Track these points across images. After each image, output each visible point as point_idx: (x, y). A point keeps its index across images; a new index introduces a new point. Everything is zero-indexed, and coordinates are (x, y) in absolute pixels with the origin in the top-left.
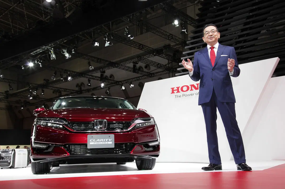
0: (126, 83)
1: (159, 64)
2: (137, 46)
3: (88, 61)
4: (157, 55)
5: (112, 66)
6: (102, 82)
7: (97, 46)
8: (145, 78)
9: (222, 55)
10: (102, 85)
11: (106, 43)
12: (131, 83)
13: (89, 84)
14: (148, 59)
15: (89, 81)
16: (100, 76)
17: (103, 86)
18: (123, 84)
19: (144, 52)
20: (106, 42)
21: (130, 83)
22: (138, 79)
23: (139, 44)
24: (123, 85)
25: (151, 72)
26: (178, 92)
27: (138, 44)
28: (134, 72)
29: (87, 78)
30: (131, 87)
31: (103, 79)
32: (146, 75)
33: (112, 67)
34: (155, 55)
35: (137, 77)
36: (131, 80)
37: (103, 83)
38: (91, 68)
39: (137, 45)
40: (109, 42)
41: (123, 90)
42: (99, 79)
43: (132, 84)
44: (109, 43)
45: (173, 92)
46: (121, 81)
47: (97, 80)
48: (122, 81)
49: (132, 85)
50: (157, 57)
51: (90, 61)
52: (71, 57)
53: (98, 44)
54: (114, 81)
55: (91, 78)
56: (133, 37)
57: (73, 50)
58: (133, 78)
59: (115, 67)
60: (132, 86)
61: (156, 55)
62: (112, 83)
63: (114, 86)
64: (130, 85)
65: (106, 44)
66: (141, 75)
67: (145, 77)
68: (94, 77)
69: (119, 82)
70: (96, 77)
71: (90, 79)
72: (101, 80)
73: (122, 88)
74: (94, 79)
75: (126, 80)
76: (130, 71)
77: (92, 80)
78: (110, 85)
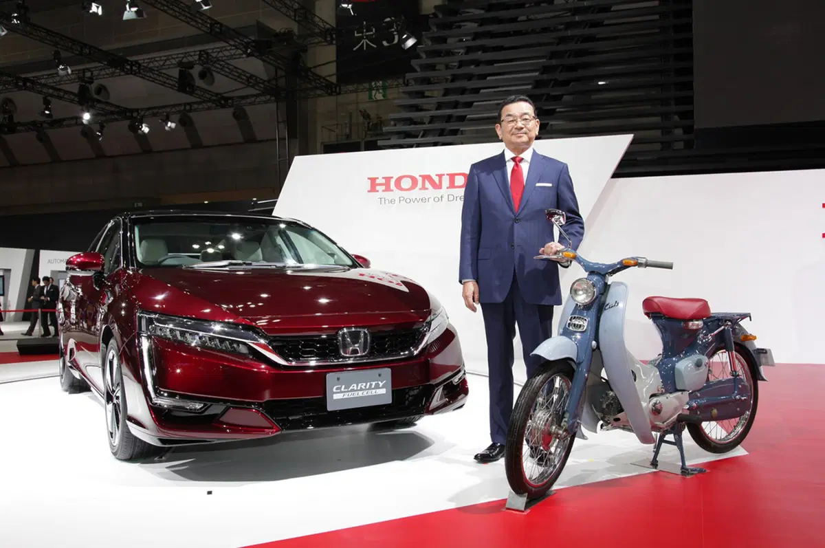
0: (155, 115)
1: (252, 76)
2: (207, 27)
3: (55, 49)
4: (256, 54)
5: (123, 71)
6: (84, 108)
7: (95, 14)
8: (209, 109)
9: (538, 182)
10: (87, 117)
11: (126, 10)
12: (167, 119)
13: (47, 112)
14: (228, 62)
15: (47, 103)
16: (76, 90)
17: (88, 121)
18: (143, 117)
20: (127, 6)
21: (164, 118)
22: (188, 107)
23: (213, 20)
24: (144, 120)
25: (225, 95)
26: (388, 189)
27: (209, 21)
28: (179, 90)
29: (40, 92)
30: (166, 128)
31: (85, 100)
32: (210, 100)
33: (123, 73)
34: (249, 55)
35: (185, 104)
36: (168, 110)
37: (88, 112)
38: (62, 69)
39: (206, 22)
40: (134, 9)
41: (145, 133)
42: (76, 99)
43: (172, 122)
44: (136, 12)
45: (373, 188)
46: (137, 110)
47: (72, 101)
48: (142, 110)
49: (169, 124)
50: (252, 59)
51: (60, 50)
52: (6, 35)
53: (98, 7)
55: (52, 96)
56: (209, 5)
57: (16, 15)
58: (174, 106)
59: (131, 73)
60: (170, 127)
61: (253, 56)
62: (112, 113)
63: (117, 120)
64: (167, 124)
65: (126, 12)
66: (198, 100)
67: (210, 104)
68: (62, 94)
69: (132, 111)
70: (66, 92)
71: (49, 98)
72: (81, 103)
73: (143, 129)
74: (60, 98)
75: (155, 108)
76: (172, 87)
77: (53, 100)
78: (104, 118)
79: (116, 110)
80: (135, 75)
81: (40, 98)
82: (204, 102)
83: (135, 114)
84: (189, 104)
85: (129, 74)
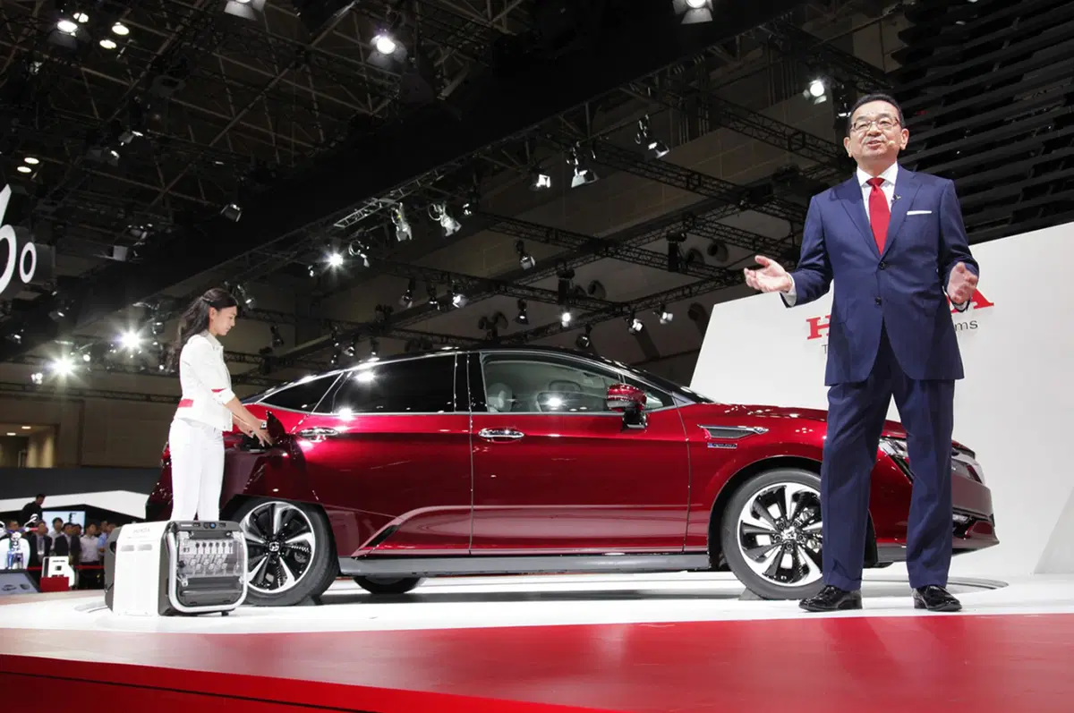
0: (648, 307)
1: (759, 236)
2: (681, 180)
3: (516, 238)
4: (752, 206)
5: (598, 254)
6: (564, 308)
7: (544, 187)
8: (712, 289)
9: (910, 210)
10: (566, 318)
11: (574, 175)
12: (663, 309)
13: (522, 317)
14: (718, 221)
15: (522, 306)
16: (555, 288)
17: (569, 323)
18: (634, 312)
19: (705, 197)
20: (576, 170)
21: (659, 309)
22: (687, 291)
23: (689, 170)
24: (636, 314)
25: (730, 269)
27: (682, 173)
28: (670, 270)
29: (514, 295)
30: (662, 321)
31: (566, 297)
32: (712, 278)
33: (597, 257)
34: (743, 209)
35: (682, 288)
36: (663, 298)
37: (568, 311)
38: (526, 261)
39: (680, 175)
40: (584, 172)
41: (636, 331)
42: (556, 298)
43: (667, 313)
44: (584, 176)
45: (815, 334)
46: (626, 304)
47: (549, 301)
48: (632, 302)
49: (665, 315)
50: (748, 212)
51: (523, 239)
52: (461, 229)
53: (546, 179)
54: (601, 301)
55: (527, 297)
56: (665, 150)
57: (467, 205)
58: (667, 293)
59: (607, 256)
60: (666, 320)
61: (749, 208)
62: (600, 311)
63: (605, 319)
64: (661, 316)
65: (575, 179)
66: (698, 279)
67: (713, 284)
68: (537, 294)
69: (622, 305)
70: (543, 291)
71: (524, 300)
72: (560, 302)
73: (634, 327)
74: (536, 299)
75: (647, 298)
76: (660, 266)
77: (530, 303)
78: (590, 319)
79: (603, 306)
80: (612, 256)
81: (514, 300)
82: (706, 281)
83: (625, 309)
84: (688, 286)
85: (604, 257)
